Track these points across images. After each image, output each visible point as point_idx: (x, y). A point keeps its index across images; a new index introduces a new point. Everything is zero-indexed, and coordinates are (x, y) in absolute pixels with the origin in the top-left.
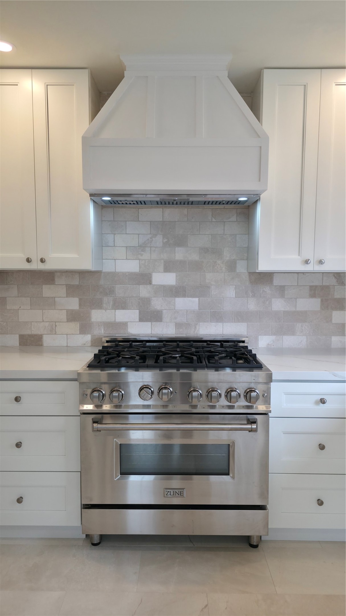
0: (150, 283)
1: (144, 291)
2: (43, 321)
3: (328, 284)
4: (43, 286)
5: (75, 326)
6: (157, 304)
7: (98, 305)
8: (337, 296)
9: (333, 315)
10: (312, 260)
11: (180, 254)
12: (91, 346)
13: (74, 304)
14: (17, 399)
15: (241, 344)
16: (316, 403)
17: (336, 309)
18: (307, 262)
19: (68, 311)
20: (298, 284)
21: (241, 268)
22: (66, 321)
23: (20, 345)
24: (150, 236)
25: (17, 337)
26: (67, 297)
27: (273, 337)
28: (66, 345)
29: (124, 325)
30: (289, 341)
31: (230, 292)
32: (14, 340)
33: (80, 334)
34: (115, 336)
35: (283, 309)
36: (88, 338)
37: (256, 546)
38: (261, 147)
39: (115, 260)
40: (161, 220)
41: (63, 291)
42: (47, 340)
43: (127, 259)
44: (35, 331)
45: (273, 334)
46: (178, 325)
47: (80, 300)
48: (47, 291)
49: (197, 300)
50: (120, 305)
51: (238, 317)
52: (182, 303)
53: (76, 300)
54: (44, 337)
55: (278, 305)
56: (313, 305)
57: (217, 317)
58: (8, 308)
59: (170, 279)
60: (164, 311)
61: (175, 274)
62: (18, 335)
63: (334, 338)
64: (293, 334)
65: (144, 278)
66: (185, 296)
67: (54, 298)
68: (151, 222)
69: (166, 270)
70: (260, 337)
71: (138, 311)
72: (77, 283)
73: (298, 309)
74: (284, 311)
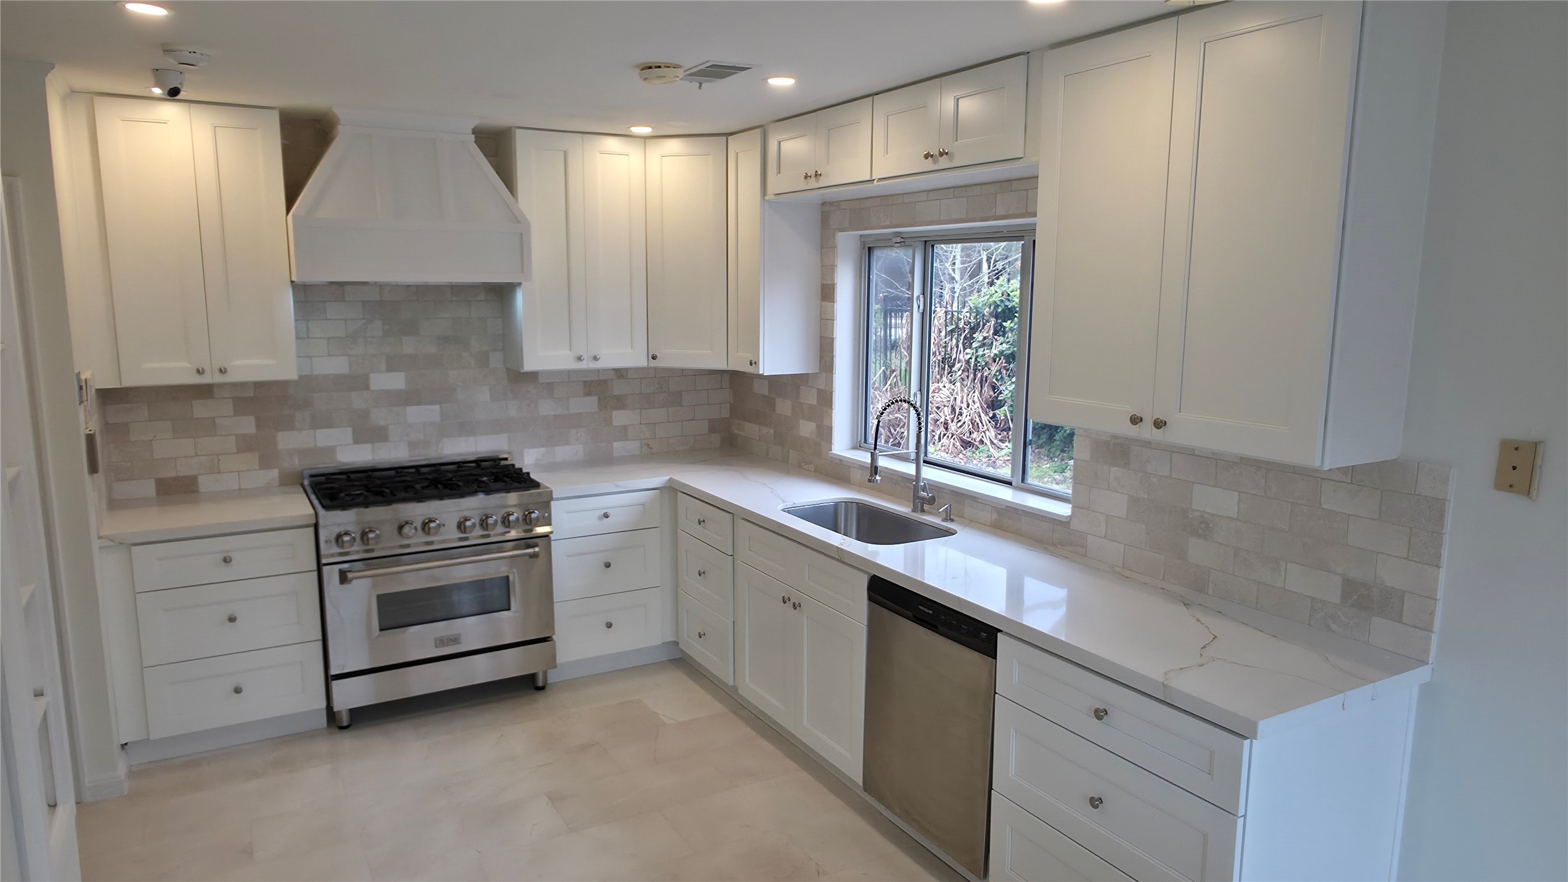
0: (367, 387)
1: (358, 400)
2: (197, 455)
3: (604, 378)
4: (195, 402)
5: (252, 458)
6: (379, 416)
7: (288, 424)
8: (616, 392)
9: (613, 416)
10: (585, 356)
11: (409, 346)
12: (279, 486)
13: (247, 425)
14: (227, 560)
15: (503, 463)
16: (600, 519)
17: (617, 408)
18: (580, 359)
19: (237, 436)
20: (569, 379)
21: (496, 361)
22: (235, 451)
23: (158, 493)
24: (364, 321)
25: (152, 483)
26: (234, 415)
27: (543, 450)
28: (237, 487)
29: (331, 450)
30: (563, 453)
31: (484, 395)
32: (148, 488)
33: (261, 468)
34: (318, 468)
35: (552, 413)
36: (274, 474)
37: (543, 688)
38: (521, 234)
39: (311, 357)
40: (379, 299)
41: (228, 408)
42: (206, 483)
43: (329, 355)
44: (183, 470)
45: (543, 446)
46: (412, 445)
47: (258, 420)
48: (200, 409)
49: (437, 407)
50: (323, 421)
51: (496, 427)
52: (417, 414)
53: (251, 420)
54: (200, 478)
55: (546, 408)
56: (589, 404)
57: (468, 429)
58: (133, 439)
59: (396, 381)
60: (390, 427)
61: (403, 374)
62: (153, 480)
63: (616, 445)
64: (567, 443)
65: (357, 382)
66: (419, 403)
67: (214, 418)
68: (364, 303)
69: (390, 369)
70: (525, 451)
71: (350, 429)
72: (252, 395)
73: (572, 411)
74: (554, 415)
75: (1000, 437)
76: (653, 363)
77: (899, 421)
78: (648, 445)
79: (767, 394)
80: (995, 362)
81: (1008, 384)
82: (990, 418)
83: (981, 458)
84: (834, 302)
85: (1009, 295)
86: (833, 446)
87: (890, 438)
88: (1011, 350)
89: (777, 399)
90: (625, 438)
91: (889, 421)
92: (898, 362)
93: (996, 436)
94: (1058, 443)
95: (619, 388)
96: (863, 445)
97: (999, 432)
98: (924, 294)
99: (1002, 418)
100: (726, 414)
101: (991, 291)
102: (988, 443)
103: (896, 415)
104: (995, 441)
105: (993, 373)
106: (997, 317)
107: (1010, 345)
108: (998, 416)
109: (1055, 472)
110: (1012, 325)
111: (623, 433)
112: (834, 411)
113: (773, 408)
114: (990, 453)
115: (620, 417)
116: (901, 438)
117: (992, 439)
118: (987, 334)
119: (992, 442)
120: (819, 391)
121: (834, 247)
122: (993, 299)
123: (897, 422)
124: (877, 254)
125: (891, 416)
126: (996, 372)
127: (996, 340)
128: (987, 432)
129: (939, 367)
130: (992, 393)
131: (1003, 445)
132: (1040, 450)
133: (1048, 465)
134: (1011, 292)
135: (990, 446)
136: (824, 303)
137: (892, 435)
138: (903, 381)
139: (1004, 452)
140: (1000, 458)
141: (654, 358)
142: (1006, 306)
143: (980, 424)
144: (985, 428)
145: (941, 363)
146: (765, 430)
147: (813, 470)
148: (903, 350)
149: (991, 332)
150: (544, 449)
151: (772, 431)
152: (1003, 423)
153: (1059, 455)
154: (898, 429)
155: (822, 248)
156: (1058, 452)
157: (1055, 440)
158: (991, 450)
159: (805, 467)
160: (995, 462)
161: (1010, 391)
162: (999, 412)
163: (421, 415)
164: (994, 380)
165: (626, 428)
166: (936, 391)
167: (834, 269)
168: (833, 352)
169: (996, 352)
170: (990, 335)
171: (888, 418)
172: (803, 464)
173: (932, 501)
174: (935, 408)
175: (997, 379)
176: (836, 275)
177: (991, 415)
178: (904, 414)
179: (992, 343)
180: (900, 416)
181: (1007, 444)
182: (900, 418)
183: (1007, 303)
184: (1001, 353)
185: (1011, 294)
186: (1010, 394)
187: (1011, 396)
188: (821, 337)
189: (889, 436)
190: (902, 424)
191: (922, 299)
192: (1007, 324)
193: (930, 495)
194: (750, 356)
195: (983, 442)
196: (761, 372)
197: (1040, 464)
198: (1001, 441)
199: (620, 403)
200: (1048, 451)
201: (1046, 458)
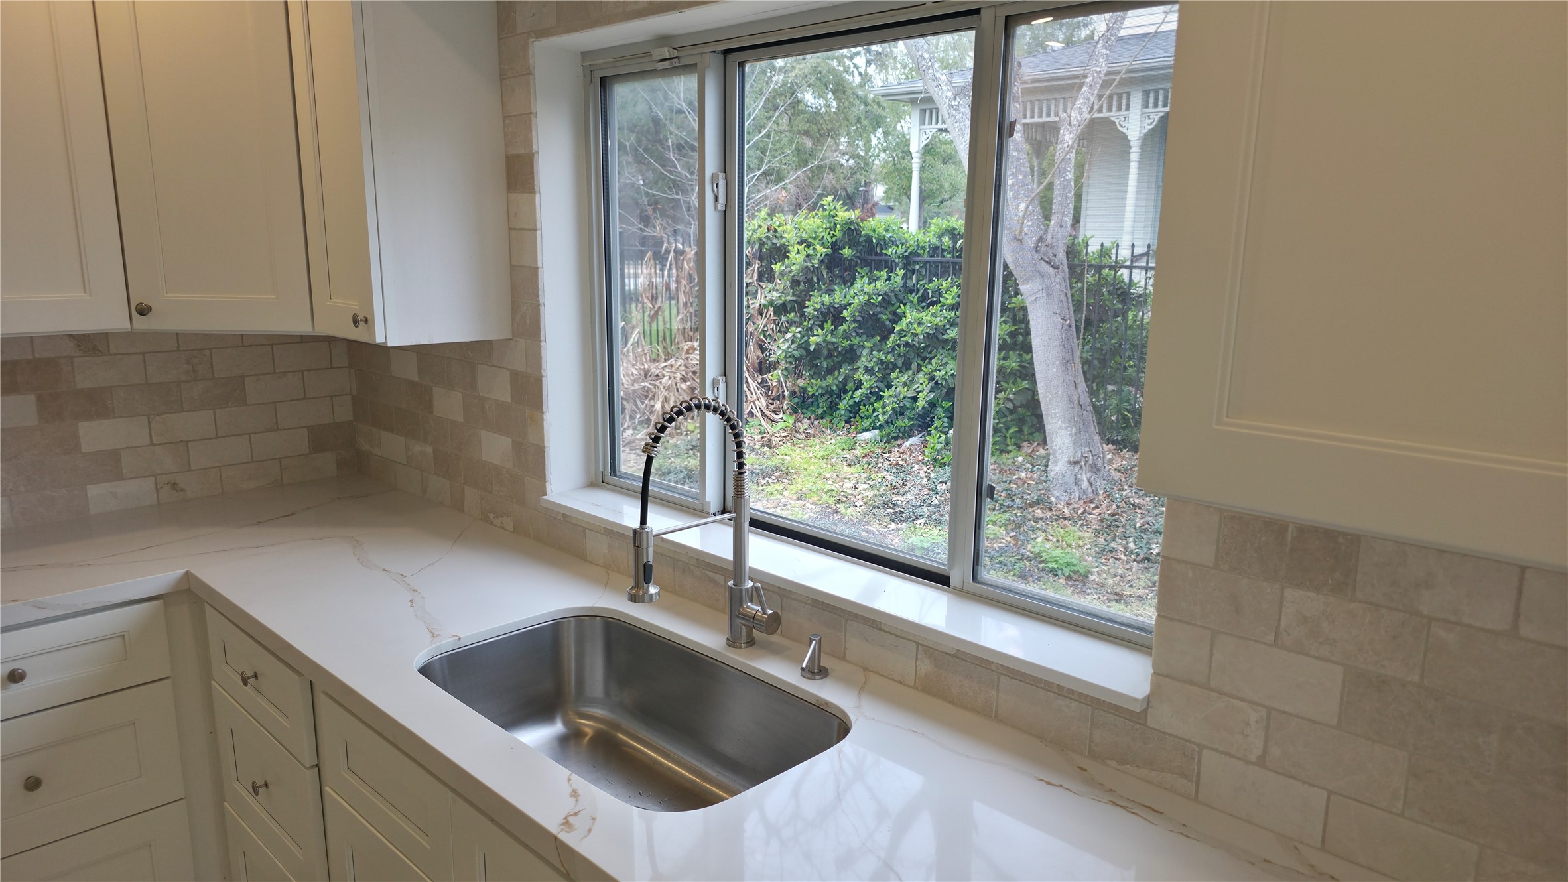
9: (81, 432)
17: (88, 416)
56: (14, 410)
63: (93, 491)
75: (772, 407)
76: (141, 323)
77: (647, 391)
78: (175, 484)
79: (415, 378)
80: (762, 315)
81: (781, 341)
82: (759, 384)
83: (753, 435)
84: (534, 193)
85: (776, 231)
86: (548, 485)
87: (636, 413)
88: (783, 299)
89: (435, 390)
90: (117, 475)
91: (635, 391)
92: (639, 316)
93: (768, 406)
94: (843, 412)
95: (88, 376)
96: (609, 478)
97: (771, 401)
98: (725, 171)
99: (774, 384)
100: (344, 413)
101: (754, 225)
102: (759, 415)
103: (643, 384)
104: (768, 413)
105: (761, 328)
106: (761, 259)
107: (781, 293)
108: (769, 381)
109: (843, 450)
110: (783, 268)
111: (109, 465)
112: (546, 417)
113: (430, 408)
114: (762, 429)
115: (99, 434)
116: (651, 413)
117: (764, 411)
118: (751, 281)
119: (763, 414)
120: (516, 376)
121: (528, 73)
122: (758, 235)
123: (645, 393)
124: (622, 92)
125: (636, 385)
126: (764, 327)
127: (761, 287)
128: (757, 402)
129: (691, 321)
130: (759, 353)
131: (777, 417)
132: (821, 421)
133: (833, 441)
134: (779, 227)
135: (762, 420)
136: (509, 194)
137: (639, 409)
138: (648, 339)
139: (781, 425)
140: (776, 435)
141: (143, 311)
142: (773, 244)
143: (748, 393)
144: (755, 397)
145: (694, 317)
146: (417, 448)
147: (510, 527)
148: (645, 301)
149: (756, 278)
151: (429, 449)
152: (775, 390)
153: (844, 427)
154: (646, 401)
155: (502, 76)
156: (843, 423)
157: (839, 409)
158: (763, 423)
159: (497, 521)
160: (770, 440)
161: (784, 351)
162: (770, 377)
164: (762, 337)
165: (115, 454)
166: (691, 352)
167: (530, 121)
168: (537, 296)
169: (763, 301)
170: (753, 282)
171: (632, 388)
172: (491, 516)
173: (774, 623)
174: (691, 374)
175: (765, 336)
176: (534, 133)
177: (760, 381)
178: (653, 382)
179: (757, 291)
180: (647, 385)
181: (781, 416)
182: (648, 387)
183: (775, 241)
184: (771, 303)
185: (779, 230)
186: (784, 354)
187: (785, 357)
188: (512, 267)
189: (635, 411)
190: (650, 396)
191: (722, 182)
192: (777, 267)
193: (770, 612)
194: (354, 306)
195: (753, 413)
196: (379, 339)
197: (824, 440)
198: (776, 413)
199: (95, 404)
200: (830, 422)
201: (829, 432)
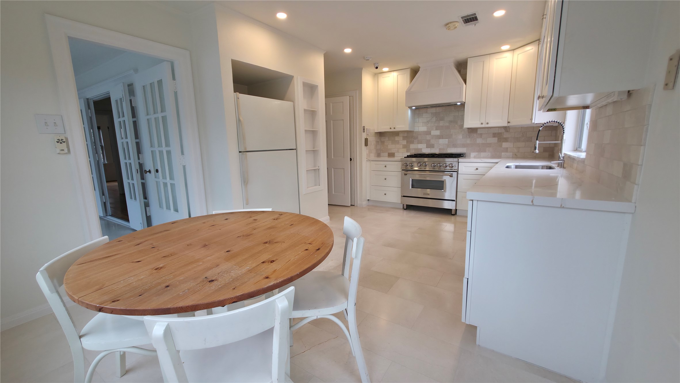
0: (430, 134)
1: (428, 137)
2: (395, 148)
5: (405, 150)
6: (433, 142)
7: (412, 143)
8: (505, 136)
9: (503, 144)
10: (484, 123)
11: (441, 123)
13: (405, 142)
14: (385, 166)
16: (475, 170)
18: (482, 124)
19: (403, 145)
22: (402, 148)
23: (388, 156)
24: (431, 118)
28: (402, 156)
29: (421, 149)
31: (460, 137)
32: (387, 154)
33: (407, 152)
37: (454, 215)
39: (419, 127)
40: (435, 112)
41: (401, 138)
43: (423, 126)
44: (393, 152)
46: (440, 149)
49: (447, 140)
50: (420, 142)
51: (464, 146)
52: (442, 141)
53: (405, 141)
54: (395, 153)
55: (479, 141)
56: (495, 140)
57: (455, 146)
58: (385, 144)
59: (438, 133)
60: (435, 144)
61: (439, 131)
62: (387, 153)
63: (503, 153)
64: (485, 152)
65: (428, 133)
66: (443, 138)
67: (399, 141)
68: (432, 113)
69: (436, 129)
70: (471, 153)
71: (426, 144)
72: (406, 135)
73: (488, 142)
74: (482, 143)
76: (509, 125)
78: (516, 154)
95: (506, 135)
111: (506, 150)
115: (505, 145)
141: (509, 122)
150: (477, 153)
163: (443, 142)
165: (507, 148)
199: (506, 140)
